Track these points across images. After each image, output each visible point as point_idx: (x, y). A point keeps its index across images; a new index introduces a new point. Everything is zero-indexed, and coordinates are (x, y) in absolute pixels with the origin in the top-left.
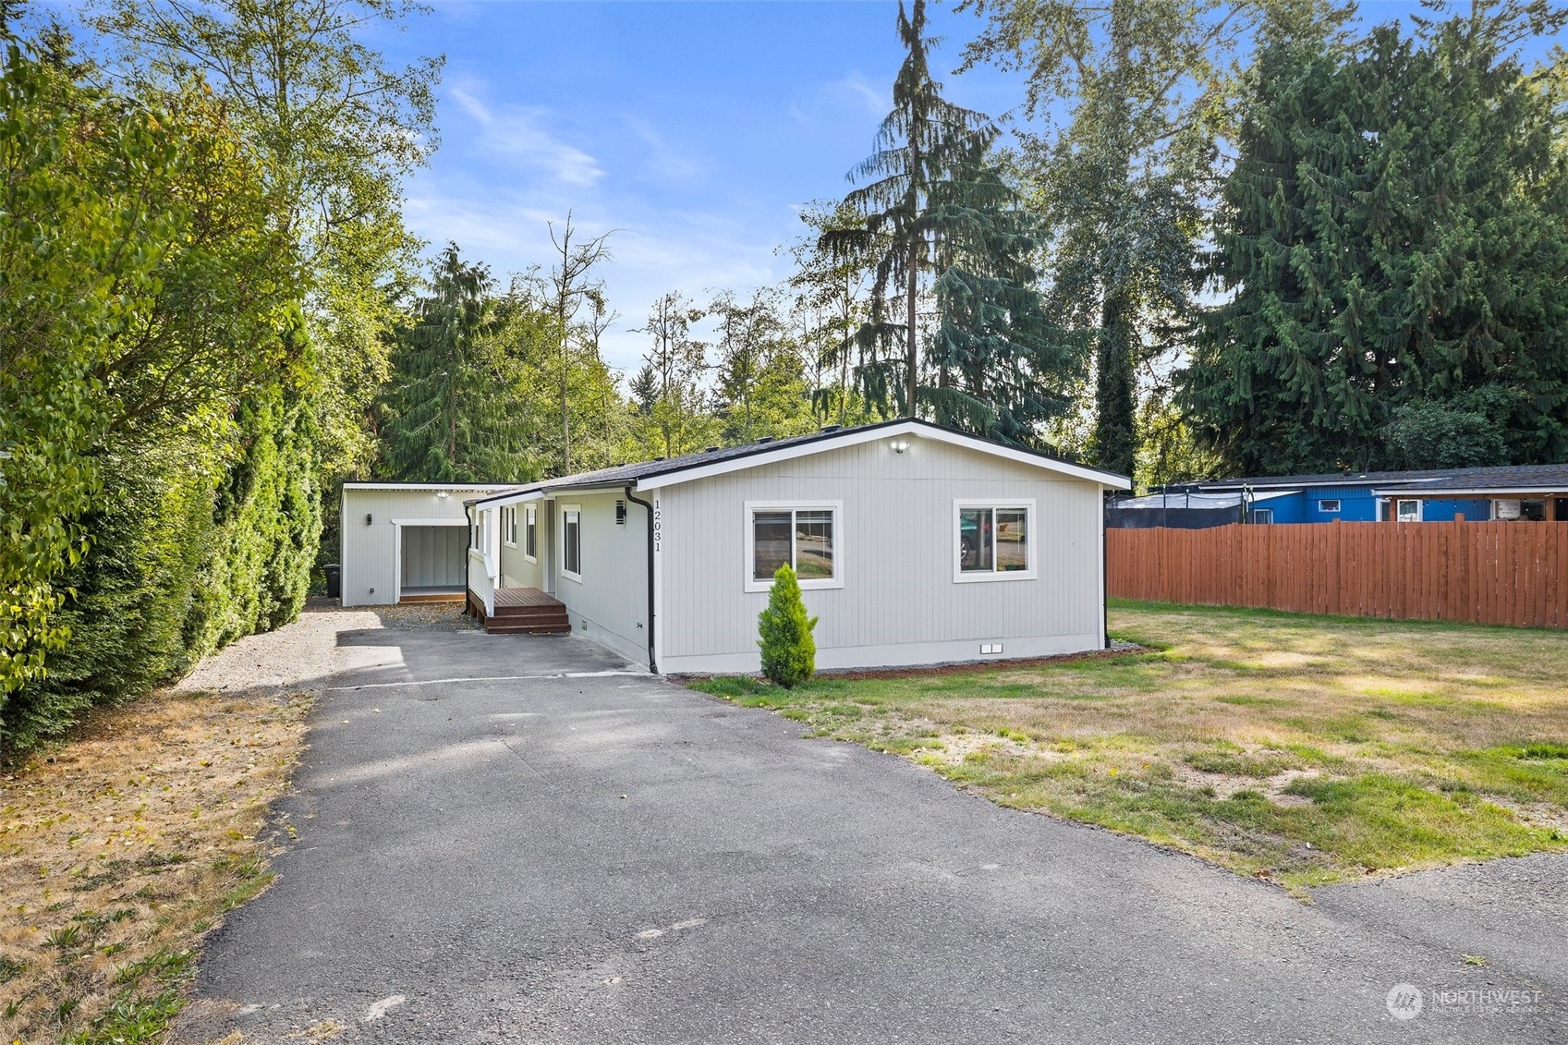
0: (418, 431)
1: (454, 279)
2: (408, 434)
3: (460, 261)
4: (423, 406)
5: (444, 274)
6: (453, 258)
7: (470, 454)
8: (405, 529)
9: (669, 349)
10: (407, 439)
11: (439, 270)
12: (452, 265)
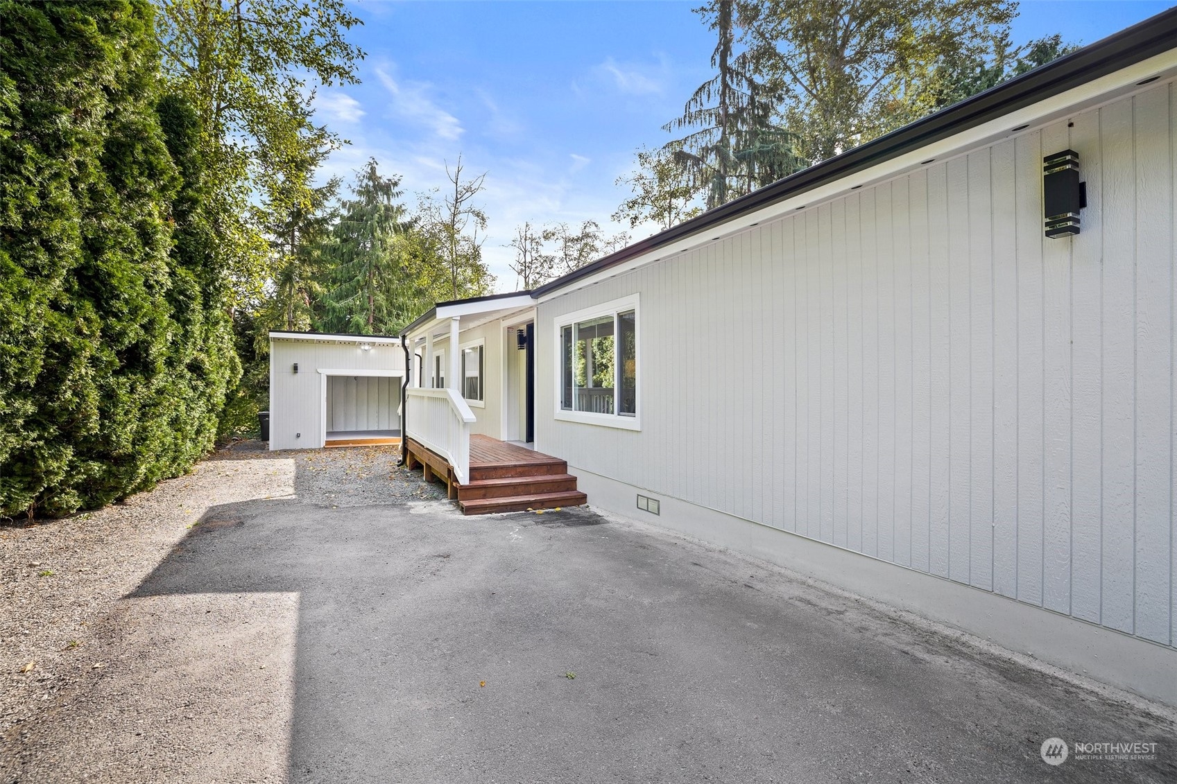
0: (343, 303)
1: (374, 186)
2: (334, 304)
3: (378, 174)
4: (347, 285)
5: (366, 181)
6: (373, 170)
7: (386, 324)
8: (331, 379)
9: (528, 259)
10: (334, 309)
11: (362, 178)
12: (372, 176)
